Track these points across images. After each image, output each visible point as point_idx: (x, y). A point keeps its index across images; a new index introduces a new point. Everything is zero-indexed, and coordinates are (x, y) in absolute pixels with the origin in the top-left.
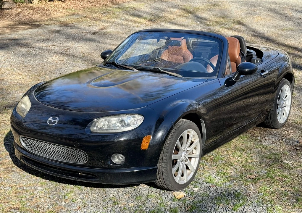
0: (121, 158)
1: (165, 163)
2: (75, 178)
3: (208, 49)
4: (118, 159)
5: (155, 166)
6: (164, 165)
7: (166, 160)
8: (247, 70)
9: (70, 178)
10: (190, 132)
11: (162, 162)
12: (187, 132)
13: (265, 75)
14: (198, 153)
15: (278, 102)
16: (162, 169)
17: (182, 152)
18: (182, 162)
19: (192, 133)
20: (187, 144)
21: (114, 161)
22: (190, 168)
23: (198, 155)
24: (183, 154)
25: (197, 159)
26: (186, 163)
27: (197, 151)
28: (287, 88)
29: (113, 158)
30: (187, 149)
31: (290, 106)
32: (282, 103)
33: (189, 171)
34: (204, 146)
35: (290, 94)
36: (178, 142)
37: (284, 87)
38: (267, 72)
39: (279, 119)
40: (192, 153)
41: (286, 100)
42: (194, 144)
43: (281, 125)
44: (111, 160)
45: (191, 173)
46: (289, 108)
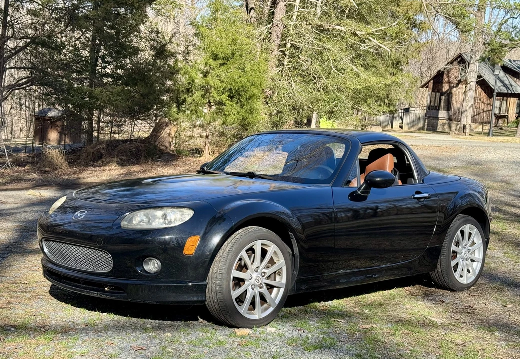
0: (156, 265)
1: (220, 279)
2: (98, 293)
4: (152, 267)
5: (203, 281)
6: (218, 282)
7: (221, 275)
8: (378, 179)
9: (91, 293)
10: (269, 246)
11: (216, 278)
12: (262, 244)
13: (423, 200)
14: (284, 281)
15: (453, 248)
16: (216, 288)
17: (253, 272)
18: (253, 287)
19: (272, 248)
20: (262, 261)
21: (146, 268)
22: (268, 301)
23: (283, 284)
24: (255, 275)
25: (282, 290)
26: (261, 290)
27: (282, 278)
28: (475, 231)
29: (145, 264)
30: (262, 269)
31: (481, 261)
32: (463, 251)
33: (265, 305)
34: (298, 276)
35: (481, 242)
36: (243, 254)
37: (467, 228)
38: (426, 195)
39: (456, 275)
40: (275, 280)
41: (473, 249)
42: (275, 266)
43: (462, 286)
44: (143, 267)
45: (269, 308)
46: (480, 264)
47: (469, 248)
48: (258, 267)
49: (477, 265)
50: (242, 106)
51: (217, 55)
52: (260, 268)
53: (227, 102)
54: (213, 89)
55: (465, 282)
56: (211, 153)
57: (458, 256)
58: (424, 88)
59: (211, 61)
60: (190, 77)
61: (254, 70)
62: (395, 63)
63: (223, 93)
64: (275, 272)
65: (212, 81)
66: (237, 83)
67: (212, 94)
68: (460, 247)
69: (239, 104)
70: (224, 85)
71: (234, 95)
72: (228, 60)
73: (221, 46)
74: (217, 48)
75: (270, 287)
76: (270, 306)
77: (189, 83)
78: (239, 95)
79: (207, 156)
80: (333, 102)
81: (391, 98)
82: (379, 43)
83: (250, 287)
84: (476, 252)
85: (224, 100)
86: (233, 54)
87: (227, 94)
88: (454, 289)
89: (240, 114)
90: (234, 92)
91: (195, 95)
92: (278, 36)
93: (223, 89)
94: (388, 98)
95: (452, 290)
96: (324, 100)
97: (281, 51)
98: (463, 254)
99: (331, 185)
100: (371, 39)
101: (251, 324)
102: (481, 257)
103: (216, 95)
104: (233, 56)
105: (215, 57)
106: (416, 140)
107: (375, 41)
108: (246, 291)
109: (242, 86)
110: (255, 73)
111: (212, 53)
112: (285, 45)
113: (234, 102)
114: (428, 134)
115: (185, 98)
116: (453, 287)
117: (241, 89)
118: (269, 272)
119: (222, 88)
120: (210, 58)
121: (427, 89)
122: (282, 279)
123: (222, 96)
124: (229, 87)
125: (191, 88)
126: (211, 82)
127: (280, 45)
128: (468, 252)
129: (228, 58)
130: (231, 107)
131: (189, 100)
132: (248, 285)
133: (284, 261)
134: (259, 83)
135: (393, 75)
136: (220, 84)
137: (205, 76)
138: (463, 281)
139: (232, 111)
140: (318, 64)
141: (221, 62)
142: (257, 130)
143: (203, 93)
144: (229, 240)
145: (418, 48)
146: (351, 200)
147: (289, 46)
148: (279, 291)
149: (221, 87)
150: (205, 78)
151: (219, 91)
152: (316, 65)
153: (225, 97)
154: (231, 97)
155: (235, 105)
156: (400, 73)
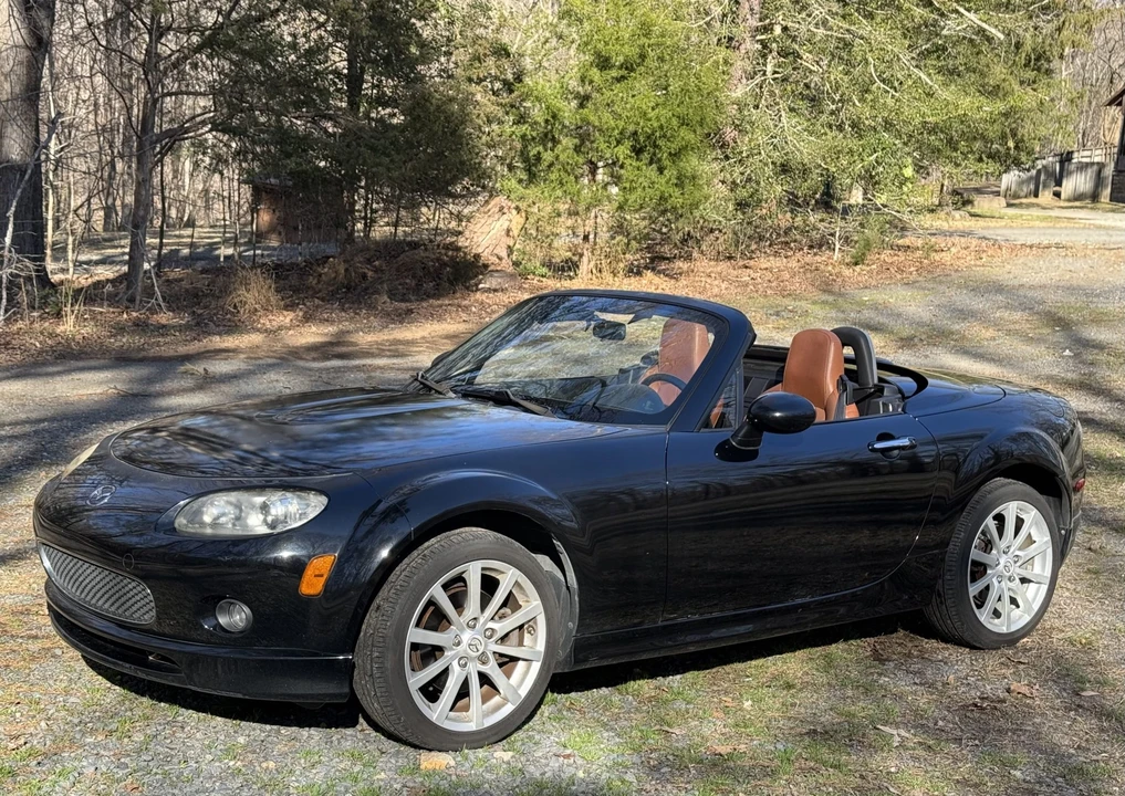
0: (243, 617)
1: (379, 649)
2: (131, 669)
3: (769, 368)
5: (342, 653)
6: (376, 654)
7: (381, 640)
8: (778, 414)
9: (119, 665)
10: (503, 573)
11: (373, 646)
12: (483, 569)
13: (896, 452)
14: (541, 646)
15: (975, 554)
16: (372, 667)
17: (462, 630)
18: (462, 662)
19: (509, 577)
20: (483, 606)
21: (223, 620)
22: (501, 691)
23: (540, 652)
24: (467, 636)
25: (536, 667)
26: (483, 669)
27: (535, 640)
28: (1031, 515)
29: (220, 613)
30: (485, 623)
31: (1048, 581)
32: (1002, 561)
33: (496, 699)
34: (577, 632)
35: (1047, 538)
36: (437, 592)
37: (1011, 510)
38: (905, 442)
39: (984, 616)
40: (521, 644)
41: (1026, 555)
42: (519, 613)
43: (995, 638)
44: (217, 619)
45: (503, 705)
46: (1044, 588)
47: (1017, 553)
48: (475, 619)
49: (1038, 589)
50: (661, 170)
51: (607, 59)
52: (482, 620)
53: (628, 162)
54: (597, 134)
55: (1004, 630)
56: (594, 271)
57: (989, 572)
58: (1114, 107)
59: (595, 73)
60: (548, 108)
61: (688, 90)
62: (1033, 57)
63: (619, 142)
64: (521, 627)
65: (597, 116)
66: (650, 120)
67: (595, 145)
68: (994, 552)
69: (654, 165)
70: (621, 124)
71: (644, 146)
72: (633, 70)
73: (617, 39)
74: (606, 44)
75: (507, 662)
76: (506, 700)
77: (547, 121)
78: (656, 146)
79: (585, 279)
80: (871, 155)
81: (1023, 135)
82: (980, 19)
83: (455, 663)
84: (1037, 561)
85: (622, 157)
86: (643, 57)
87: (628, 144)
88: (978, 645)
89: (656, 186)
90: (642, 139)
91: (559, 146)
92: (752, 10)
93: (621, 133)
94: (1014, 135)
95: (973, 647)
96: (851, 152)
97: (762, 42)
98: (1001, 567)
99: (669, 427)
100: (962, 10)
101: (457, 743)
102: (1048, 572)
103: (603, 146)
104: (643, 61)
105: (604, 63)
106: (1075, 231)
107: (971, 16)
108: (447, 669)
109: (661, 127)
110: (690, 98)
111: (598, 54)
112: (767, 29)
113: (644, 162)
114: (1110, 215)
115: (539, 153)
116: (975, 640)
117: (658, 134)
118: (501, 627)
119: (617, 131)
120: (591, 65)
121: (1119, 108)
122: (537, 643)
123: (616, 149)
124: (631, 128)
125: (551, 131)
126: (593, 119)
127: (757, 29)
128: (1015, 562)
129: (632, 65)
130: (637, 172)
131: (548, 156)
132: (453, 658)
133: (539, 602)
134: (699, 119)
135: (1029, 85)
136: (612, 122)
137: (581, 106)
138: (999, 627)
139: (640, 180)
140: (841, 68)
141: (614, 73)
142: (702, 217)
143: (577, 141)
144: (406, 561)
145: (1088, 22)
146: (721, 457)
147: (778, 30)
148: (528, 668)
149: (613, 129)
150: (581, 111)
151: (610, 136)
152: (837, 73)
153: (623, 151)
154: (638, 151)
155: (644, 167)
156: (1045, 80)
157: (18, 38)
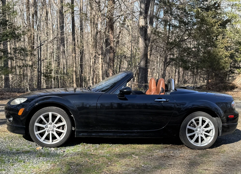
15: (188, 127)
17: (48, 125)
23: (66, 131)
25: (65, 134)
26: (53, 133)
30: (54, 124)
31: (213, 136)
34: (76, 129)
36: (41, 117)
37: (200, 118)
39: (192, 141)
42: (61, 123)
49: (211, 138)
55: (199, 145)
98: (198, 131)
118: (57, 125)
133: (65, 122)
157: (143, 46)
